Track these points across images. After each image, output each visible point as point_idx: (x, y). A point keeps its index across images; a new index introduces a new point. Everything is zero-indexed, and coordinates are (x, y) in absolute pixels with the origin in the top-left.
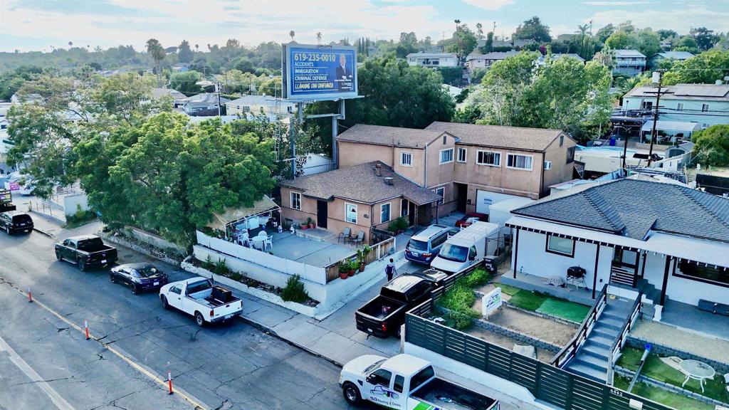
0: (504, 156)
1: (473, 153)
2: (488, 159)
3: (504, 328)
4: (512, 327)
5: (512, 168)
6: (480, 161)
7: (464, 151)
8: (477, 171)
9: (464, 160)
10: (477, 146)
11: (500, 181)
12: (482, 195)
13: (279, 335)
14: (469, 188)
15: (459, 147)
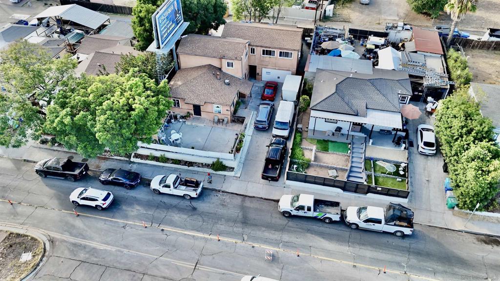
0: (277, 52)
1: (259, 51)
2: (269, 53)
3: (322, 164)
4: (324, 163)
5: (282, 57)
6: (263, 54)
7: (254, 49)
8: (262, 59)
9: (254, 53)
10: (261, 47)
11: (275, 64)
12: (264, 71)
13: (227, 191)
14: (257, 68)
15: (251, 47)
